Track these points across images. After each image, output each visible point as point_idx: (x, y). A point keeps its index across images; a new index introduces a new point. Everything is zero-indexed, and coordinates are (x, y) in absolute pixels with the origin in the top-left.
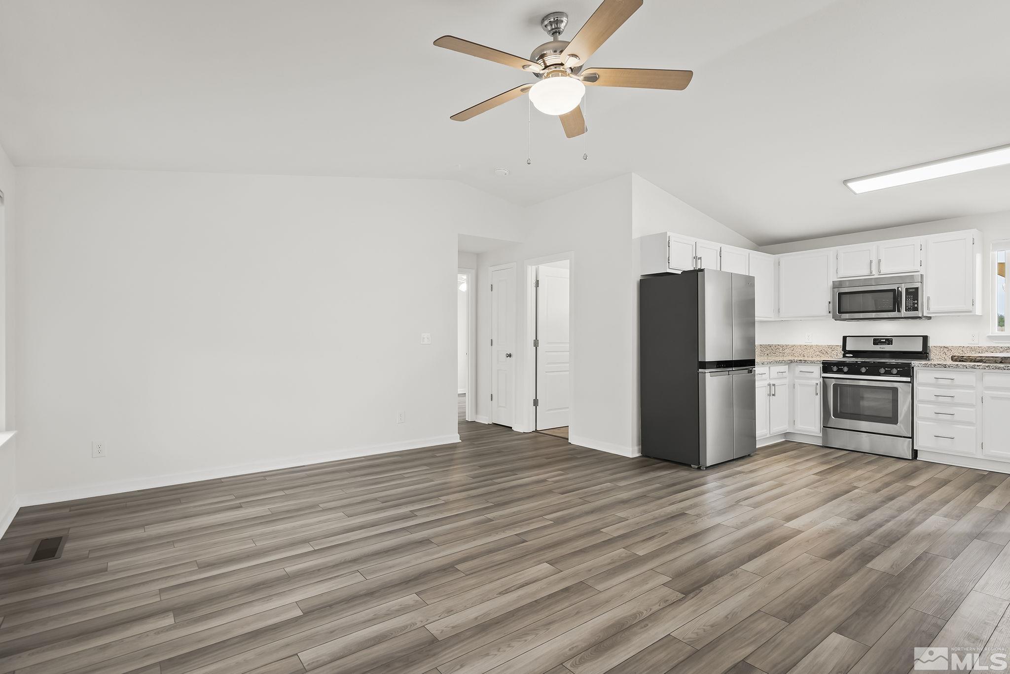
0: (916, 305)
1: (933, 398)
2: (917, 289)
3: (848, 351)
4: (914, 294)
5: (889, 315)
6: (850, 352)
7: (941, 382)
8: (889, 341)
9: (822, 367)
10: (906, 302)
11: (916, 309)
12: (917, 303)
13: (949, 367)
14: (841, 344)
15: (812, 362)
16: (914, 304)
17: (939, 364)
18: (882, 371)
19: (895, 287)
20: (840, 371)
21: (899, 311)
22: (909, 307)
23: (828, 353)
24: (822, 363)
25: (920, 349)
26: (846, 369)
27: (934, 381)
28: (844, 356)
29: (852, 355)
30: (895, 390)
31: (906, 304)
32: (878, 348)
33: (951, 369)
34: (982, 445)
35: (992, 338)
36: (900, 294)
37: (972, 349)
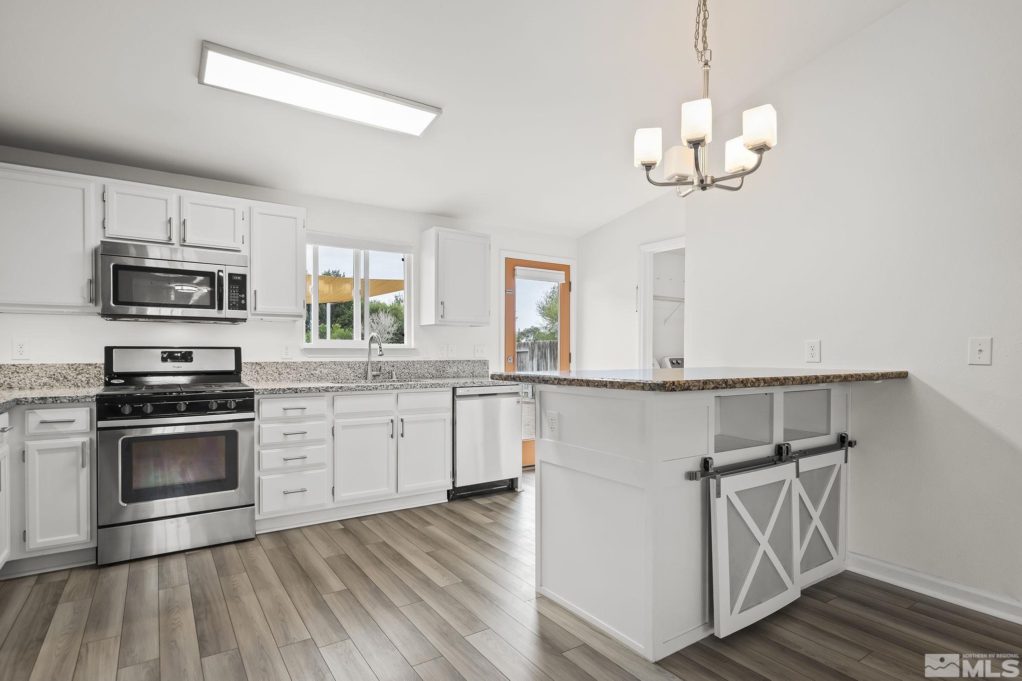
0: (243, 302)
1: (280, 439)
2: (244, 277)
3: (117, 373)
4: (239, 283)
5: (206, 313)
6: (120, 375)
7: (290, 413)
8: (187, 357)
9: (95, 409)
10: (229, 295)
11: (243, 307)
12: (245, 299)
13: (301, 391)
14: (101, 360)
15: (74, 401)
16: (241, 299)
17: (289, 389)
18: (213, 406)
19: (213, 269)
20: (138, 414)
21: (221, 308)
22: (234, 303)
23: (70, 378)
24: (97, 400)
25: (232, 368)
26: (149, 409)
27: (279, 413)
28: (107, 384)
29: (123, 381)
30: (233, 436)
31: (229, 298)
32: (171, 367)
33: (302, 394)
34: (333, 490)
35: (307, 351)
36: (220, 279)
37: (287, 365)
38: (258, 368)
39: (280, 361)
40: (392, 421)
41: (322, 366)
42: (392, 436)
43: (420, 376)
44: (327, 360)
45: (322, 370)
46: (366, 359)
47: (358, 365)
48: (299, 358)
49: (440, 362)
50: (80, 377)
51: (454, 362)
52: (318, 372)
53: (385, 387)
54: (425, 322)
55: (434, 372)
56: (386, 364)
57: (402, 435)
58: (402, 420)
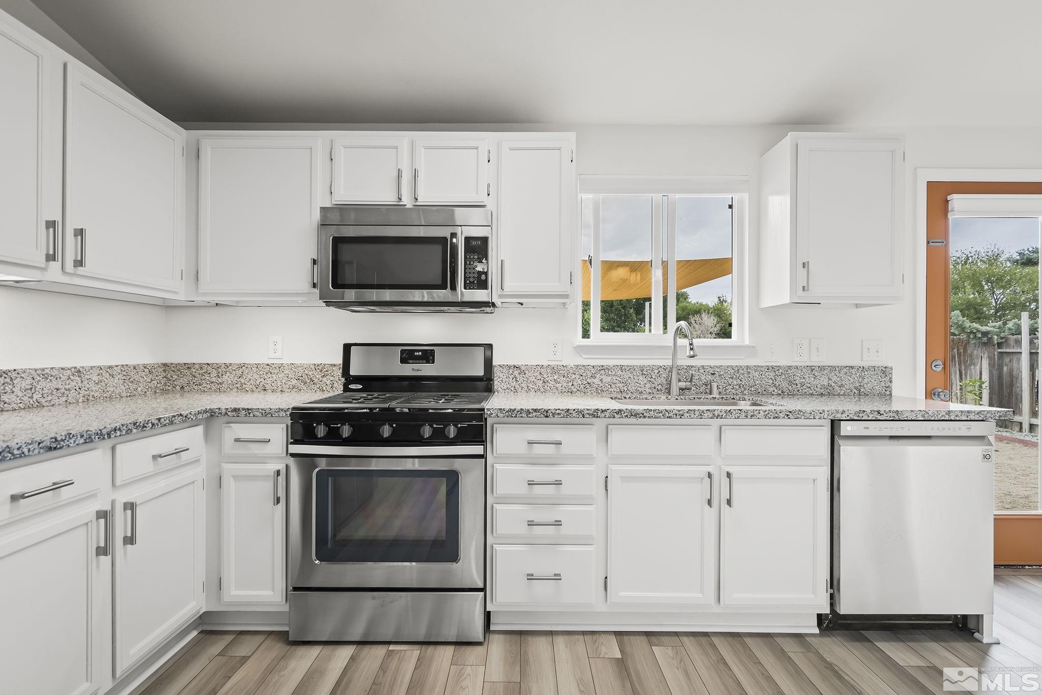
0: (483, 277)
1: (523, 489)
2: (485, 240)
3: (354, 378)
4: (478, 249)
5: (435, 295)
6: (358, 379)
7: (538, 449)
8: (427, 356)
9: (290, 425)
10: (465, 269)
11: (484, 285)
12: (486, 272)
13: (554, 415)
14: (339, 360)
15: (267, 415)
16: (479, 273)
17: (535, 410)
18: (427, 431)
19: (444, 232)
20: (333, 438)
21: (454, 288)
22: (472, 280)
23: (316, 380)
24: (291, 414)
25: (480, 372)
26: (346, 431)
27: (521, 448)
28: (346, 389)
29: (361, 387)
30: (452, 478)
31: (465, 273)
32: (408, 370)
33: (556, 419)
34: (606, 583)
35: (579, 349)
36: (454, 248)
37: (554, 370)
38: (516, 373)
39: (545, 364)
40: (710, 475)
41: (602, 372)
42: (710, 503)
43: (759, 390)
44: (611, 363)
45: (603, 377)
46: (669, 363)
47: (656, 372)
48: (571, 360)
49: (797, 367)
50: (325, 379)
51: (822, 368)
52: (597, 381)
53: (697, 413)
54: (768, 301)
55: (784, 385)
56: (702, 371)
57: (729, 502)
58: (729, 475)
